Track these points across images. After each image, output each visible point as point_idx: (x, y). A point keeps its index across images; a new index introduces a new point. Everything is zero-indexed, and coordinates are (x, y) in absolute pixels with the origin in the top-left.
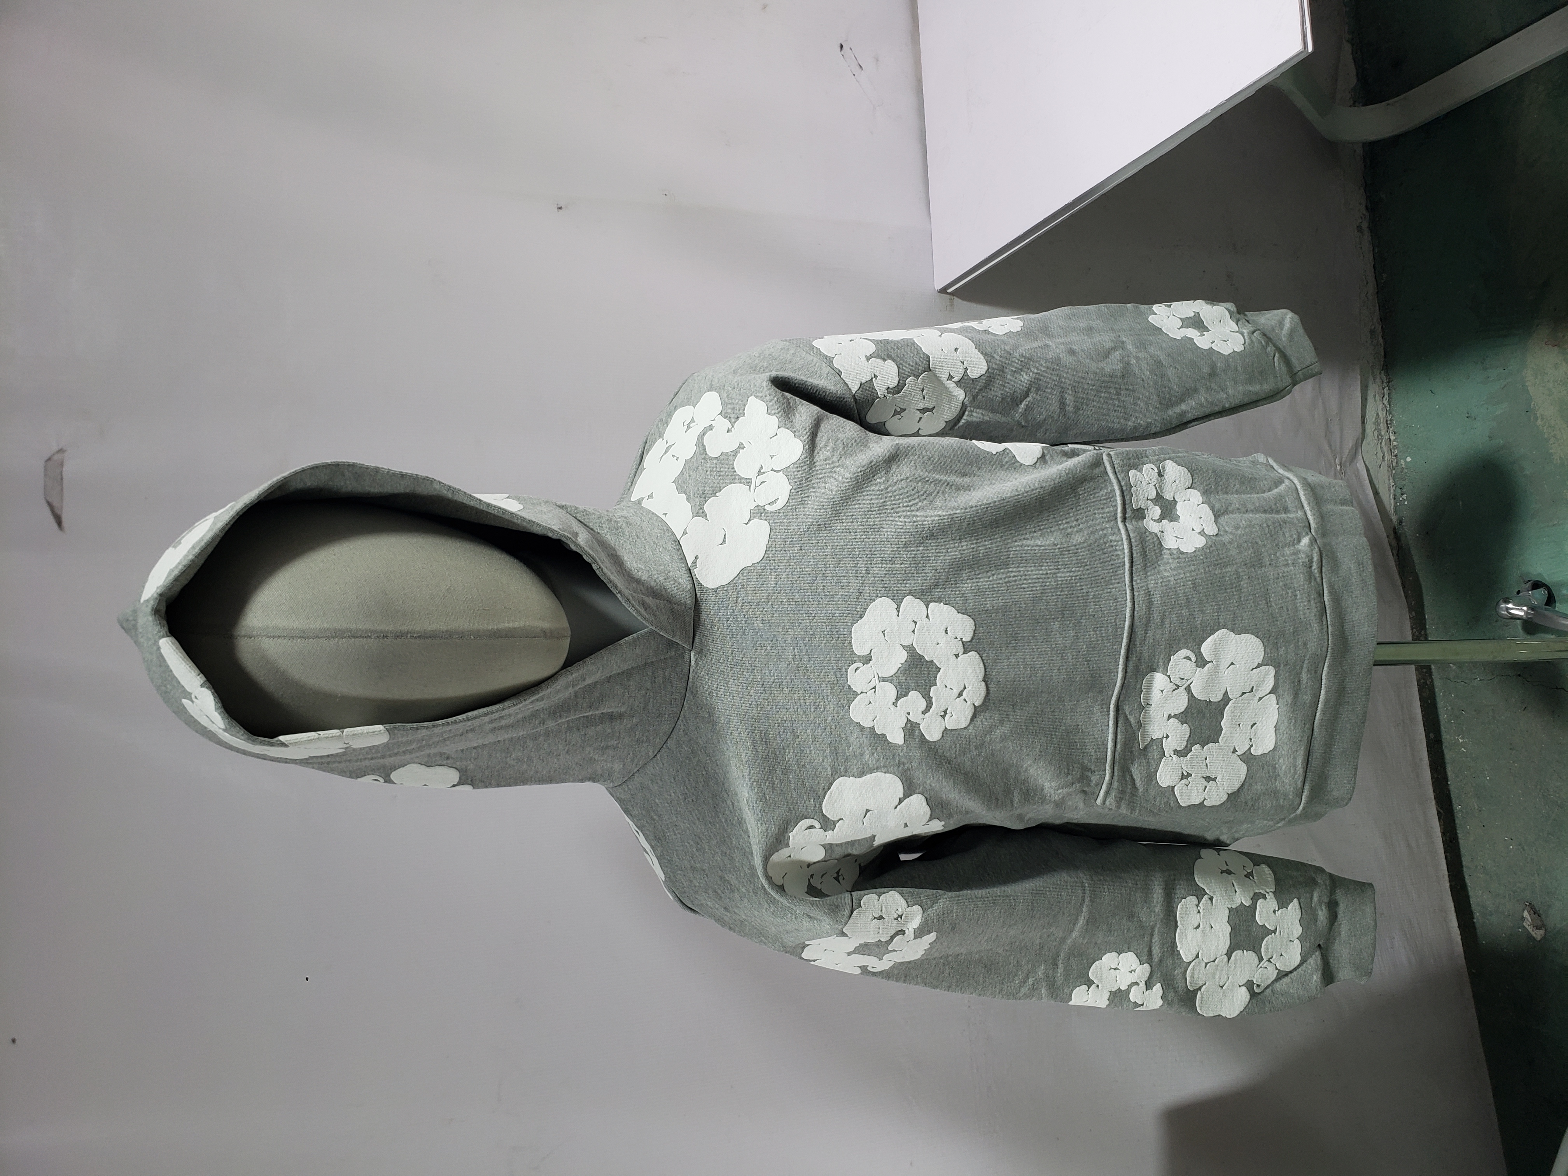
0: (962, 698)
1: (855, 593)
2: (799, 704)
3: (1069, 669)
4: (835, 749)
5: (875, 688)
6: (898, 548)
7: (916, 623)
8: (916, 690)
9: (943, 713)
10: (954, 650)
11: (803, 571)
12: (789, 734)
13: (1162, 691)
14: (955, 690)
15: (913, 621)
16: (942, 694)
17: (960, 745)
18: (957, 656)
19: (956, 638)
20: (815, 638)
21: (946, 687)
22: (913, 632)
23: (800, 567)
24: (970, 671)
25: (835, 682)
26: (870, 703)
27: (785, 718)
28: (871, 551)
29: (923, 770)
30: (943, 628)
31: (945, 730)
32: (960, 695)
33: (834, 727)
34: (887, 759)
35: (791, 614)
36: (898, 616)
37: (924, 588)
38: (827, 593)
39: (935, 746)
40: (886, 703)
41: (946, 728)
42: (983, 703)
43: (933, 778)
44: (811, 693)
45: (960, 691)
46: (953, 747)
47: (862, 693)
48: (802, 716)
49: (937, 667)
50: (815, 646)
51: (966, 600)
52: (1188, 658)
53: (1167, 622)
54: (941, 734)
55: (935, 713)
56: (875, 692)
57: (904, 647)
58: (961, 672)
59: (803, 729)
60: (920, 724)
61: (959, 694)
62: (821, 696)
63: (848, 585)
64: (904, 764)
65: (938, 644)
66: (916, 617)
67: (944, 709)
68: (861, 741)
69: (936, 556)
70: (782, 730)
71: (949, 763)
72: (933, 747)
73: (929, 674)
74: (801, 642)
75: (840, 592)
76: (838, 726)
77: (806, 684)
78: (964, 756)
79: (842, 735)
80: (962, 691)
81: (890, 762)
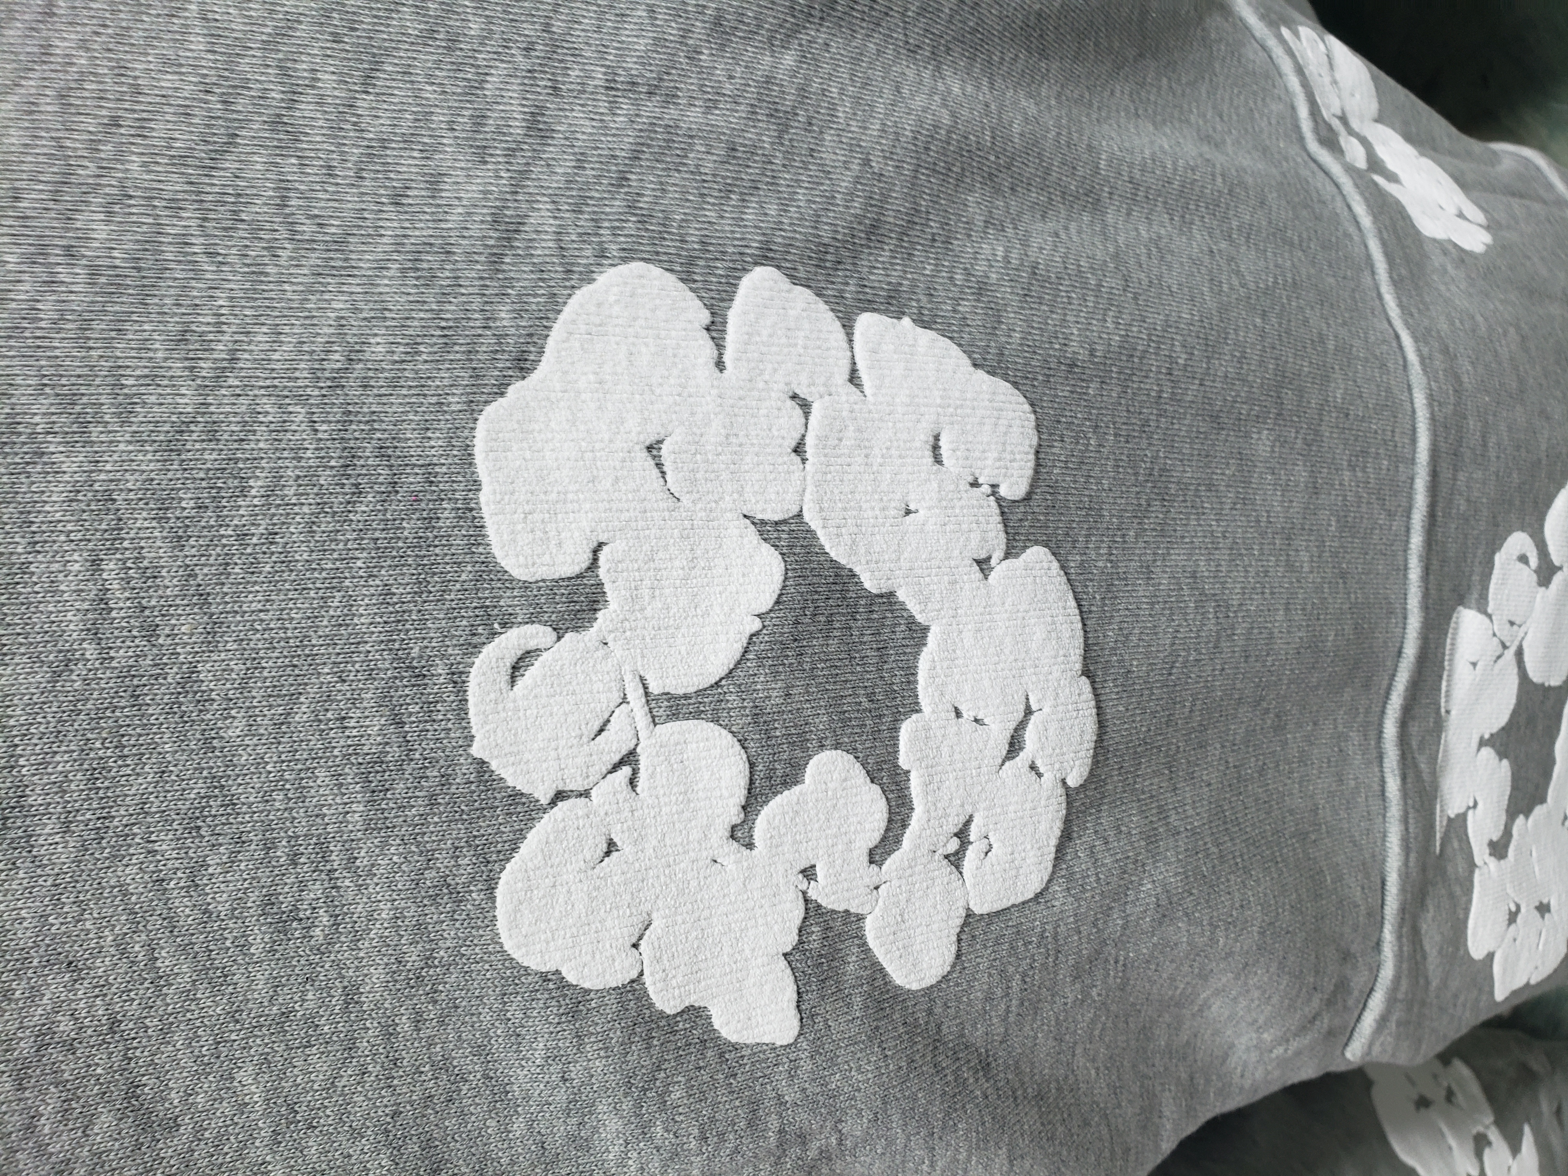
0: (1023, 758)
1: (475, 230)
2: (157, 921)
3: (1309, 607)
4: (427, 1145)
5: (629, 759)
6: (686, 32)
7: (805, 406)
8: (837, 746)
9: (954, 845)
10: (975, 537)
11: (137, 91)
12: (105, 1119)
13: (1474, 664)
14: (992, 726)
15: (794, 397)
16: (945, 750)
17: (1024, 975)
18: (983, 564)
19: (975, 484)
20: (243, 492)
21: (958, 714)
22: (799, 449)
23: (121, 70)
24: (1039, 634)
25: (394, 752)
26: (611, 847)
27: (65, 1026)
28: (547, 28)
29: (890, 1142)
30: (923, 438)
31: (965, 924)
32: (1015, 746)
33: (405, 1025)
34: (721, 1135)
35: (61, 346)
36: (720, 365)
37: (826, 234)
38: (307, 228)
39: (930, 1012)
40: (695, 835)
41: (969, 914)
42: (1091, 773)
43: (932, 1165)
44: (240, 841)
45: (1012, 725)
46: (999, 992)
47: (560, 796)
48: (188, 995)
49: (911, 622)
50: (242, 537)
51: (996, 314)
52: (1523, 559)
53: (1492, 440)
54: (954, 949)
55: (925, 850)
56: (632, 783)
57: (761, 526)
58: (1008, 639)
59: (203, 1069)
60: (860, 918)
61: (1011, 744)
62: (307, 850)
63: (434, 183)
64: (803, 1139)
65: (908, 512)
66: (804, 379)
67: (953, 824)
68: (576, 1071)
69: (857, 100)
70: (49, 1108)
71: (986, 1067)
72: (921, 1016)
73: (883, 660)
74: (142, 520)
75: (391, 226)
76: (432, 1012)
77: (200, 787)
78: (1034, 1020)
79: (462, 1059)
80: (1021, 726)
81: (736, 1151)
